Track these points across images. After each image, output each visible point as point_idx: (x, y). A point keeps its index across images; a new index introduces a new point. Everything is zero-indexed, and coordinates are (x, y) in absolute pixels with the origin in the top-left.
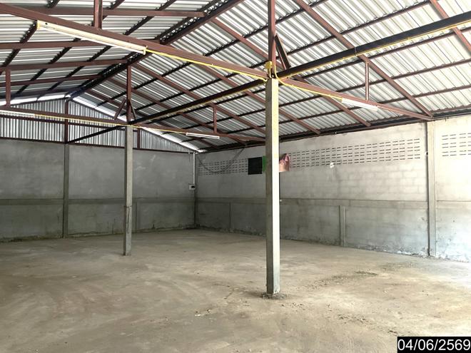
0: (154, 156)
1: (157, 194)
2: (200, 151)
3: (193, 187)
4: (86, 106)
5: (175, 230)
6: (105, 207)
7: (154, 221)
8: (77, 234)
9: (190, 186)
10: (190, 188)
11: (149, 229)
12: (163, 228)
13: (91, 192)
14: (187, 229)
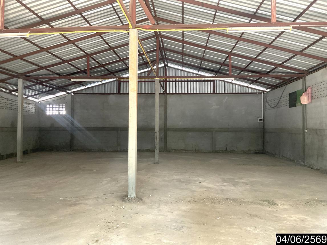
0: (226, 97)
1: (229, 125)
2: (268, 90)
3: (261, 120)
4: (177, 69)
5: (244, 153)
6: (190, 133)
7: (227, 145)
8: (172, 150)
9: (259, 119)
10: (258, 121)
11: (222, 151)
12: (235, 151)
13: (181, 123)
14: (256, 153)
